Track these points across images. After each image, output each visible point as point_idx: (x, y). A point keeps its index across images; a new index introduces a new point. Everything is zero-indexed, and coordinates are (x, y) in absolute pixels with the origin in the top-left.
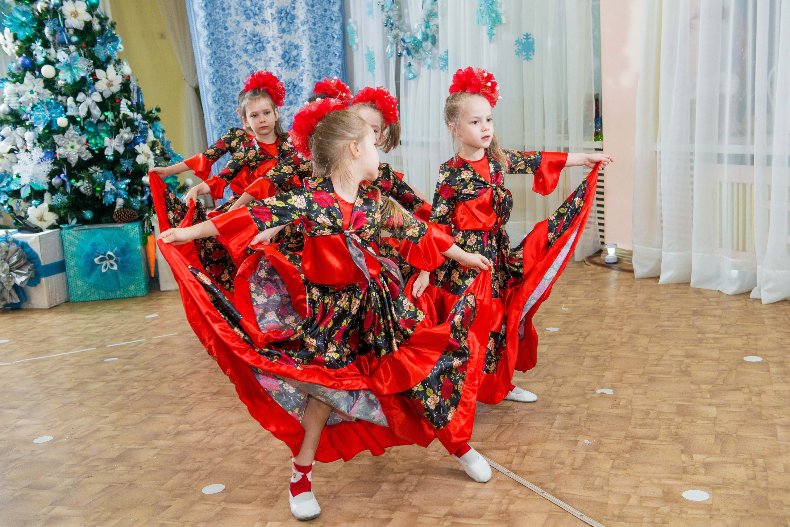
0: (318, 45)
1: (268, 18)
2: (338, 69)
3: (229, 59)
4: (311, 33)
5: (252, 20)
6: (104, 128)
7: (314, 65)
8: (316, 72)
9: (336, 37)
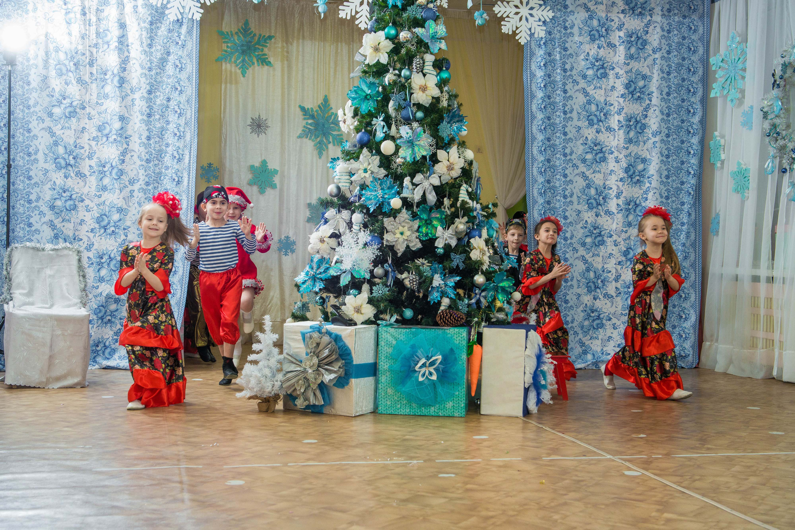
0: (670, 160)
1: (615, 126)
2: (690, 190)
3: (565, 169)
4: (663, 145)
5: (596, 126)
6: (438, 216)
7: (662, 182)
8: (663, 191)
9: (692, 152)
